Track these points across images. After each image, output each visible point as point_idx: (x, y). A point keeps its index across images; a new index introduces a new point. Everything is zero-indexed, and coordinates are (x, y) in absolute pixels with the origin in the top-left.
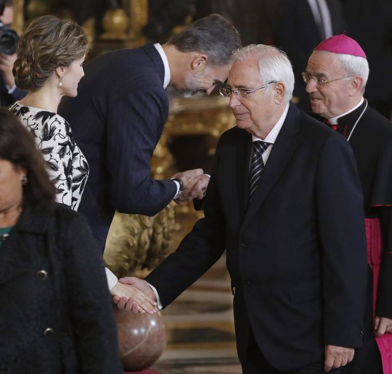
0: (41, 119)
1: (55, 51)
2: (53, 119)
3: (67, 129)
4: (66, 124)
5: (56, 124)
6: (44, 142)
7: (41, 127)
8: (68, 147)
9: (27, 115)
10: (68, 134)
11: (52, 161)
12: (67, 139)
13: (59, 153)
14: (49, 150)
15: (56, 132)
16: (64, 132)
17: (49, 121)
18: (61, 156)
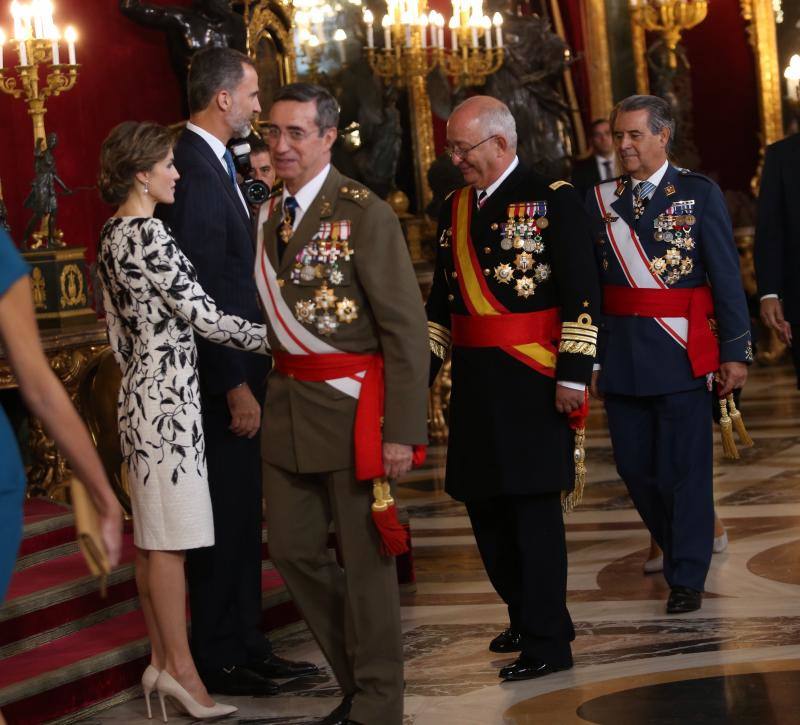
0: (136, 226)
1: (131, 157)
2: (149, 222)
3: (166, 229)
4: (164, 224)
5: (153, 226)
6: (146, 248)
7: (138, 233)
8: (173, 245)
9: (121, 226)
10: (168, 233)
11: (162, 263)
12: (169, 238)
13: (166, 254)
14: (155, 254)
15: (155, 234)
16: (163, 232)
17: (146, 226)
18: (170, 257)
